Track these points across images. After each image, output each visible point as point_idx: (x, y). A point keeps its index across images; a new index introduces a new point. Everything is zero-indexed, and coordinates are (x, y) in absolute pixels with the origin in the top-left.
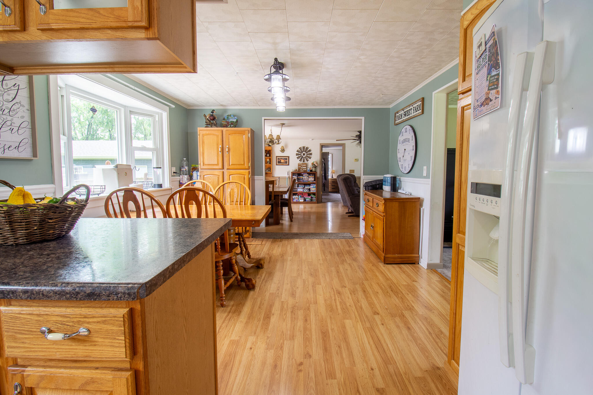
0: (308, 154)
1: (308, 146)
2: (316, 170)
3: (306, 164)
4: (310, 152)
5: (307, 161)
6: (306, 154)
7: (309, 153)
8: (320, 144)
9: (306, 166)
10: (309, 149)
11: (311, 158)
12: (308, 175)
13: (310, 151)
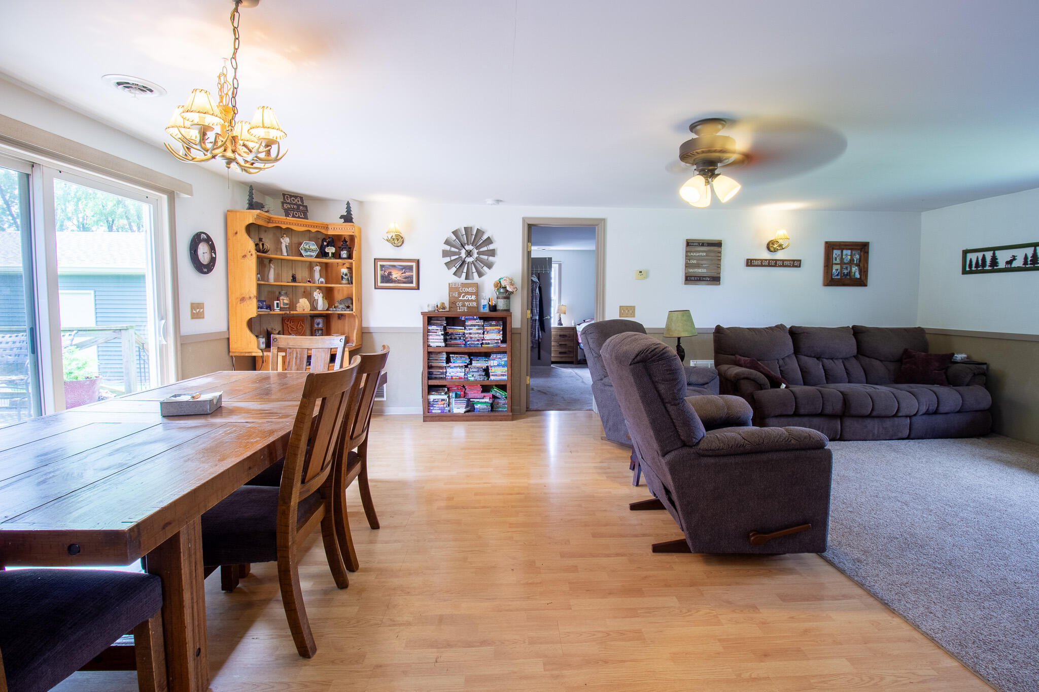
0: (483, 253)
1: (483, 227)
2: (509, 305)
3: (477, 285)
4: (491, 247)
5: (480, 275)
6: (475, 251)
7: (485, 249)
8: (524, 219)
9: (477, 294)
10: (485, 237)
11: (494, 267)
12: (481, 322)
13: (489, 241)
